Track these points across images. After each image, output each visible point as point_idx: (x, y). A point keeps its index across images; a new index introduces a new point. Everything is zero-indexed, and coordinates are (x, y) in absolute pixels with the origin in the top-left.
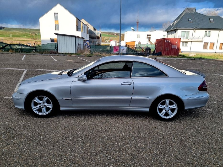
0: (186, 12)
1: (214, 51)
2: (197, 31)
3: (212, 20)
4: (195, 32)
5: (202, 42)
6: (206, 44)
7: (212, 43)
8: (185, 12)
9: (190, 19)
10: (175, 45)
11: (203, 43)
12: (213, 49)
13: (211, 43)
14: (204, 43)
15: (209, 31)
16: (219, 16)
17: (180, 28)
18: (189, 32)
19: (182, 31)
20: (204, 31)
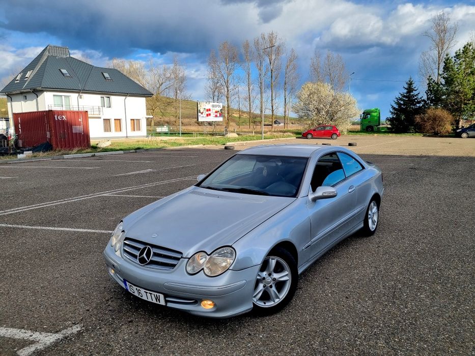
0: (49, 52)
1: (122, 134)
2: (85, 96)
3: (106, 75)
4: (81, 98)
5: (100, 118)
6: (107, 121)
7: (117, 120)
8: (47, 53)
9: (64, 71)
10: (79, 126)
11: (101, 121)
12: (121, 131)
13: (115, 120)
14: (104, 119)
15: (108, 97)
16: (116, 70)
17: (49, 87)
18: (68, 96)
19: (54, 95)
20: (99, 97)
